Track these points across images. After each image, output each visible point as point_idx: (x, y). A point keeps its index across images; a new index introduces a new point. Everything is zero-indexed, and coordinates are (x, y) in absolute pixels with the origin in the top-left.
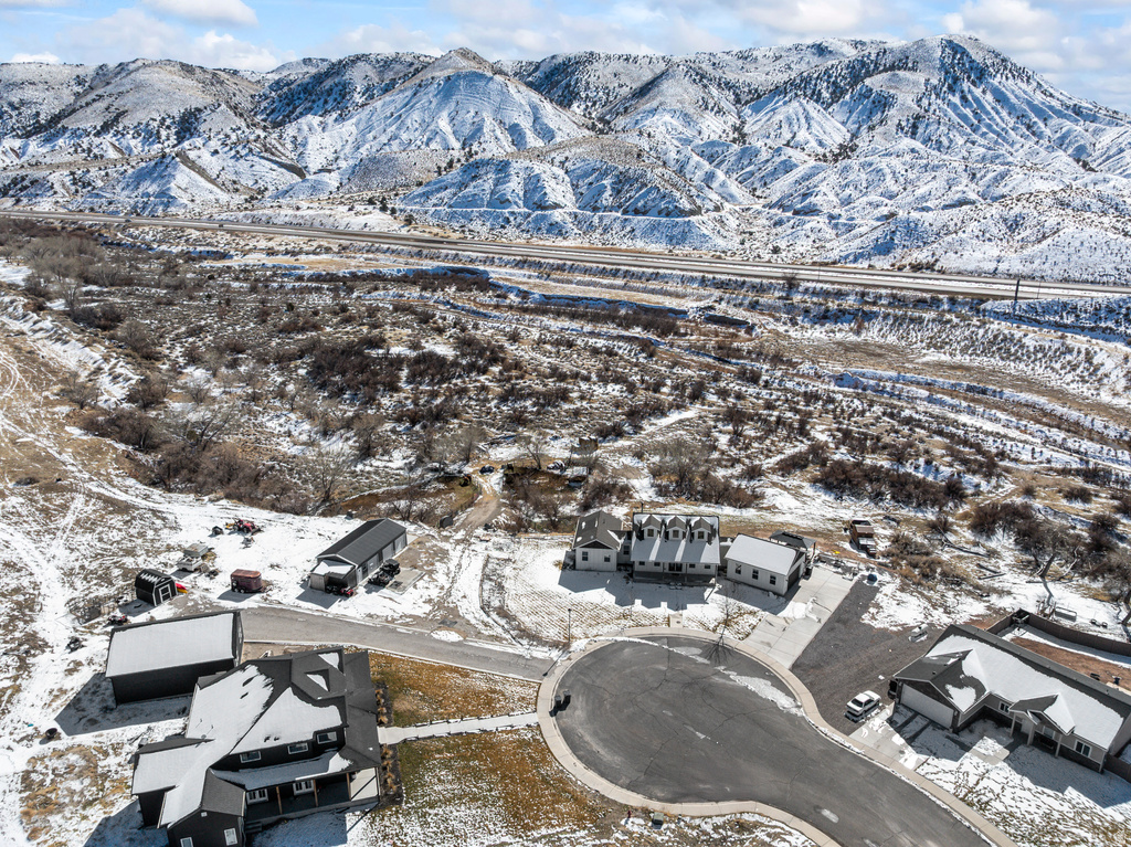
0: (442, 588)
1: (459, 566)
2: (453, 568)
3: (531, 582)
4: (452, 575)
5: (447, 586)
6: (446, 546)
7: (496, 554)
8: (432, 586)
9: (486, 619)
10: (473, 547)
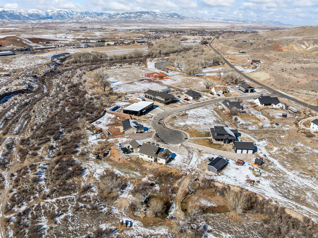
0: (200, 158)
1: (195, 163)
2: (197, 162)
3: (182, 157)
6: (197, 169)
7: (186, 165)
8: (202, 159)
9: (193, 152)
10: (191, 168)
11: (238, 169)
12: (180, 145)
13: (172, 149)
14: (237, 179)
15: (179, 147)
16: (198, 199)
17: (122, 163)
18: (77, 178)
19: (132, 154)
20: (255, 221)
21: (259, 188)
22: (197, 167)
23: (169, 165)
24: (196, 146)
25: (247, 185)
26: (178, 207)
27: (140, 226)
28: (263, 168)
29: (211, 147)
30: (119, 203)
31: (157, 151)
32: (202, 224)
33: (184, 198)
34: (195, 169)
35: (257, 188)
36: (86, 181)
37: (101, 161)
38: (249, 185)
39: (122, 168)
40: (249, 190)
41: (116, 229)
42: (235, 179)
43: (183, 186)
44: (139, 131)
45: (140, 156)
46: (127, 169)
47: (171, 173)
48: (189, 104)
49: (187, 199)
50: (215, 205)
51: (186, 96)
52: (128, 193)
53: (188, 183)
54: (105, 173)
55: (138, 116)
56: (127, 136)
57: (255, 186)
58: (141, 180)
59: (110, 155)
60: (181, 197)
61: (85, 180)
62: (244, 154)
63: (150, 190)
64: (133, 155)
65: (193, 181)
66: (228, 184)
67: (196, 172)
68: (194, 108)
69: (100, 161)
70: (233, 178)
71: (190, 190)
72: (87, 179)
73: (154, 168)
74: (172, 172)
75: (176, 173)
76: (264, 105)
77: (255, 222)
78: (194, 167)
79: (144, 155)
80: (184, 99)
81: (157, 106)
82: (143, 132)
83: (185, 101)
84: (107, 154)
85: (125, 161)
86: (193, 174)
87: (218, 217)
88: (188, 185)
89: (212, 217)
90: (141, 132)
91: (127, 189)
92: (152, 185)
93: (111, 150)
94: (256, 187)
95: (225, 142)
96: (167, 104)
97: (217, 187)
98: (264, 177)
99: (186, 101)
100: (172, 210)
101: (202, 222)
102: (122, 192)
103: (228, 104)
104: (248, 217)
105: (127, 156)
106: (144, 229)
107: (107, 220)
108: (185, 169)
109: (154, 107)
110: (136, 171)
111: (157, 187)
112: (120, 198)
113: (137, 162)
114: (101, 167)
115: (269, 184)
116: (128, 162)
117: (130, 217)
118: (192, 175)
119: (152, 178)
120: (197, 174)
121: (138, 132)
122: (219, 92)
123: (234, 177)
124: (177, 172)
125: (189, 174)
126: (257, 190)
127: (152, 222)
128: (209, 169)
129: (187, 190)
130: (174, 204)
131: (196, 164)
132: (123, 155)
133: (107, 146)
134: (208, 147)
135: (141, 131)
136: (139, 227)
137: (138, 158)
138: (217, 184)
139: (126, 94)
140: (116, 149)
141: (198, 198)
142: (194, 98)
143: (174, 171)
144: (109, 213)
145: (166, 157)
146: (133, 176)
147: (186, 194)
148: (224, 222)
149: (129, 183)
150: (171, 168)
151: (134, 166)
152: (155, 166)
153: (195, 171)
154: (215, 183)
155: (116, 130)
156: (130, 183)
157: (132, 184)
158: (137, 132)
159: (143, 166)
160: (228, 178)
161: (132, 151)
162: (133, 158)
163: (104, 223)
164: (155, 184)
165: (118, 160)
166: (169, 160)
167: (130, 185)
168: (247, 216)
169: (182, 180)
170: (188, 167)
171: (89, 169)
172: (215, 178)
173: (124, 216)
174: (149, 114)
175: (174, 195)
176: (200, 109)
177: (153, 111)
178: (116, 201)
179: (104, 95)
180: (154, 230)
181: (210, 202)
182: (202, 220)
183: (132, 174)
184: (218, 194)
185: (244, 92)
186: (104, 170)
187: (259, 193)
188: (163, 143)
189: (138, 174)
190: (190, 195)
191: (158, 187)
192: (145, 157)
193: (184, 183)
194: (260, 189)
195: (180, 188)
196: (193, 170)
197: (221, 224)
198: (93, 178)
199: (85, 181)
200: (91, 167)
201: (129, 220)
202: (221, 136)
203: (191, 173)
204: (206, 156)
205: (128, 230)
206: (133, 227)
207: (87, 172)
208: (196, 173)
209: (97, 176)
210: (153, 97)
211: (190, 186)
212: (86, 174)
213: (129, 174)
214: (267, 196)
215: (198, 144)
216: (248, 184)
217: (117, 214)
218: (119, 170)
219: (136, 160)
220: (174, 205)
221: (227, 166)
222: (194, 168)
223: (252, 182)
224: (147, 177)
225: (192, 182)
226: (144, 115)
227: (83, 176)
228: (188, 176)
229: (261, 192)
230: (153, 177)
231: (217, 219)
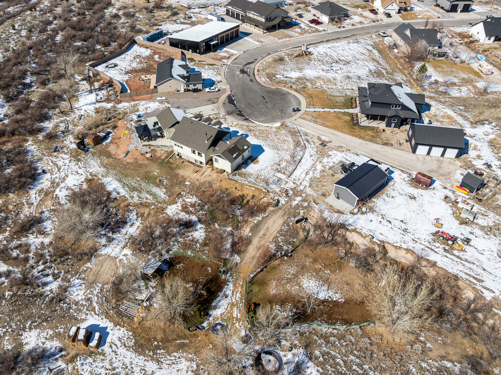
0: (321, 162)
1: (307, 174)
2: (311, 173)
3: (276, 155)
4: (314, 168)
5: (318, 163)
6: (309, 191)
7: (283, 177)
8: (325, 164)
9: (306, 143)
10: (294, 186)
11: (415, 198)
12: (278, 124)
13: (257, 133)
14: (409, 227)
15: (274, 130)
16: (296, 276)
17: (132, 164)
18: (15, 197)
19: (159, 142)
20: (443, 358)
21: (466, 260)
22: (308, 185)
23: (239, 175)
24: (316, 129)
25: (433, 248)
26: (238, 295)
27: (125, 345)
28: (480, 200)
29: (353, 135)
30: (95, 269)
31: (212, 138)
32: (294, 355)
33: (259, 270)
34: (302, 191)
35: (461, 259)
36: (35, 204)
37: (87, 155)
38: (439, 247)
39: (126, 176)
40: (439, 264)
41: (61, 350)
42: (404, 226)
43: (264, 235)
44: (191, 87)
45: (177, 149)
46: (139, 179)
47: (242, 197)
48: (320, 31)
49: (268, 272)
50: (338, 295)
51: (314, 15)
52: (124, 244)
53: (279, 229)
54: (85, 186)
55: (199, 53)
56: (160, 98)
57: (456, 252)
58: (163, 209)
59: (111, 142)
60: (252, 266)
61: (34, 201)
62: (434, 158)
63: (180, 240)
64: (160, 144)
65: (291, 224)
66: (383, 242)
67: (304, 200)
68: (327, 41)
69: (83, 156)
70: (398, 223)
71: (279, 248)
72: (39, 199)
73: (202, 182)
74: (243, 195)
75: (254, 196)
76: (493, 39)
77: (445, 362)
78: (301, 183)
79: (183, 146)
80: (309, 21)
81: (247, 34)
82: (200, 90)
83: (310, 25)
84: (105, 138)
85: (140, 157)
86: (294, 203)
87: (341, 337)
88: (278, 232)
89: (325, 337)
90: (196, 91)
91: (124, 231)
92: (188, 225)
93: (115, 130)
94: (458, 257)
95: (388, 125)
96: (271, 29)
97: (351, 244)
98: (482, 228)
99: (313, 25)
100: (222, 302)
101: (295, 351)
102: (110, 240)
103: (408, 33)
104: (425, 344)
105: (146, 145)
106: (133, 355)
107: (46, 320)
108: (278, 190)
109: (240, 35)
110: (158, 186)
111: (199, 233)
112: (101, 255)
113: (168, 162)
114: (80, 171)
115: (495, 250)
116: (146, 162)
117: (108, 316)
118: (291, 206)
119: (193, 205)
120: (306, 204)
121: (190, 90)
122: (390, 7)
123: (402, 221)
124: (256, 194)
125: (284, 203)
126: (461, 268)
127: (159, 337)
128: (338, 194)
129: (272, 247)
130: (231, 286)
131: (308, 177)
132: (137, 145)
133: (110, 119)
134: (345, 133)
135: (195, 87)
136: (122, 350)
137: (172, 151)
138: (352, 237)
139: (189, 8)
140: (127, 128)
141: (298, 272)
142: (332, 20)
143: (248, 192)
144: (60, 297)
145: (235, 155)
146: (147, 199)
147: (268, 259)
148: (355, 355)
149: (133, 216)
150: (243, 184)
151: (156, 172)
152: (207, 175)
153: (301, 196)
154: (348, 233)
155: (142, 82)
156: (135, 217)
157: (139, 219)
158: (185, 90)
159: (178, 174)
160: (384, 222)
161: (159, 134)
162: (159, 152)
163: (36, 328)
164: (195, 222)
165: (125, 155)
166: (243, 163)
167: (135, 222)
168: (422, 339)
169: (263, 218)
170: (287, 182)
171: (52, 174)
172: (351, 221)
173: (94, 310)
174: (225, 49)
175: (237, 258)
176: (342, 44)
177: (236, 45)
178: (89, 265)
179: (144, 10)
180: (158, 361)
181: (325, 288)
182: (296, 342)
183: (148, 192)
184: (352, 264)
185: (448, 11)
186: (85, 179)
187: (467, 277)
188: (239, 117)
189: (161, 193)
190: (277, 262)
191: (203, 231)
192: (186, 152)
193: (268, 228)
194: (469, 262)
195: (255, 241)
196: (297, 193)
197: (345, 362)
198: (53, 198)
199: (32, 204)
200: (59, 169)
201: (104, 323)
202: (382, 107)
203: (291, 199)
204: (337, 158)
205: (91, 354)
206: (106, 348)
207: (45, 182)
208: (302, 201)
209: (62, 193)
210: (241, 13)
211: (281, 235)
212: (39, 188)
213: (140, 192)
214: (488, 289)
215: (323, 125)
216: (437, 245)
217: (77, 303)
218: (120, 181)
219: (166, 157)
220: (229, 289)
221: (387, 188)
222: (302, 188)
223: (448, 240)
224: (179, 204)
225: (288, 225)
226: (214, 52)
227: (33, 193)
228: (280, 208)
229: (471, 273)
230: (197, 204)
231: (337, 343)
